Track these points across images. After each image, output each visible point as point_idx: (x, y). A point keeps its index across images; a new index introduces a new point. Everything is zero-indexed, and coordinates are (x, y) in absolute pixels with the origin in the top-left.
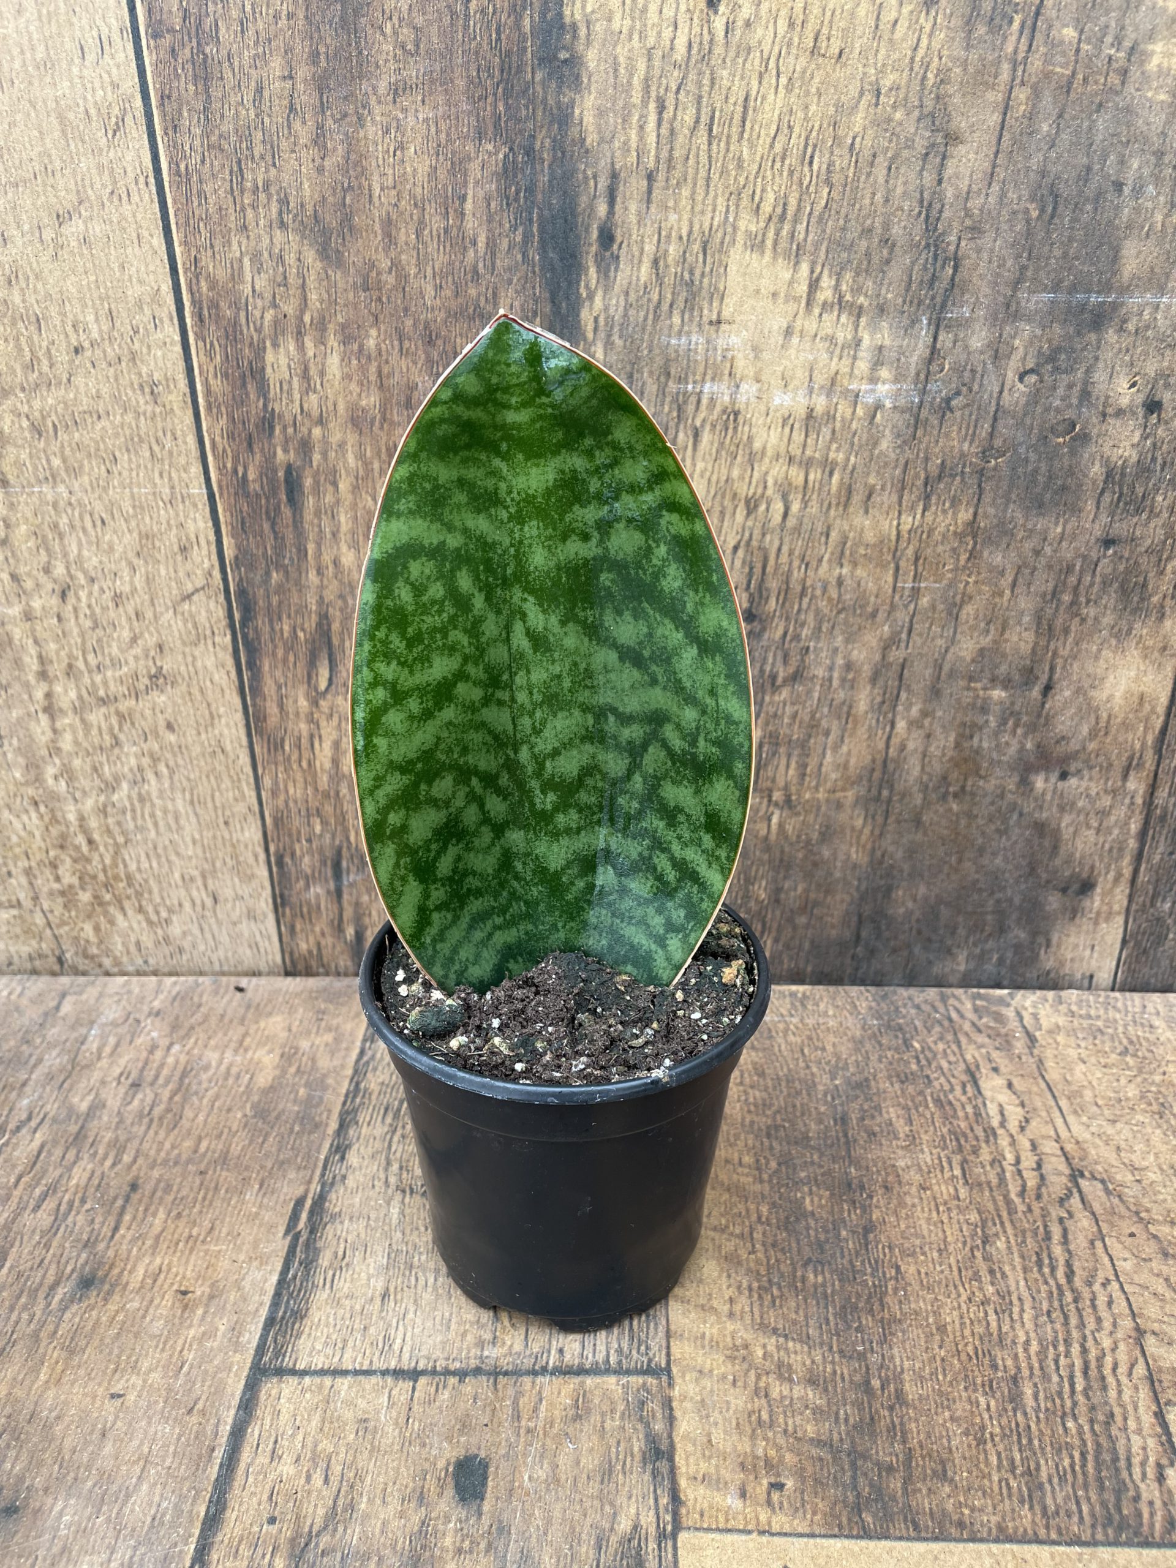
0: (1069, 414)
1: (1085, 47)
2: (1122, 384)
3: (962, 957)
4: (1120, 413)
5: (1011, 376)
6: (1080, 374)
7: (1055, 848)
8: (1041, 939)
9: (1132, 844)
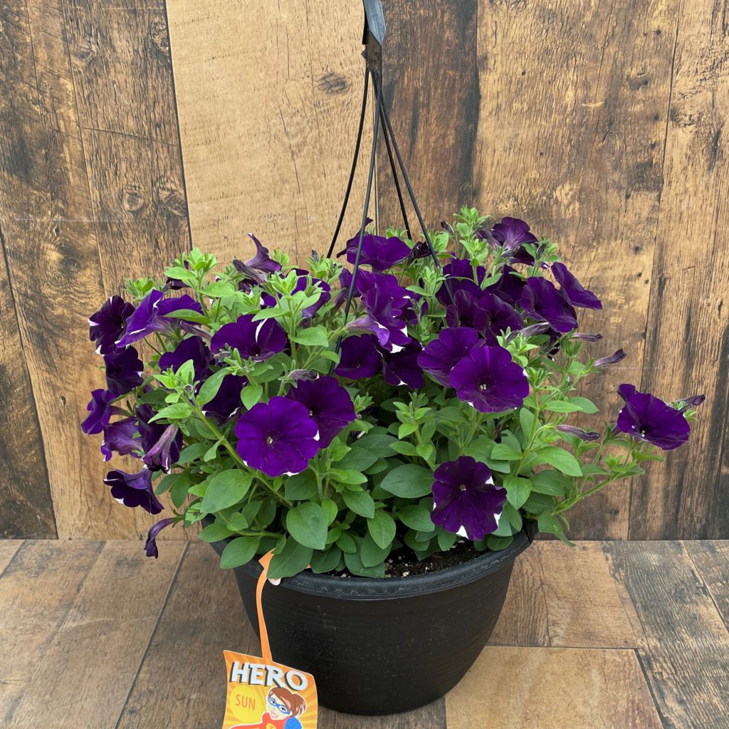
0: (599, 393)
1: (596, 319)
2: (611, 386)
3: (583, 533)
4: (611, 392)
5: (584, 385)
6: (601, 384)
7: (607, 502)
8: (605, 528)
9: (628, 500)
